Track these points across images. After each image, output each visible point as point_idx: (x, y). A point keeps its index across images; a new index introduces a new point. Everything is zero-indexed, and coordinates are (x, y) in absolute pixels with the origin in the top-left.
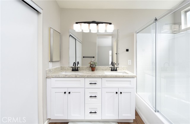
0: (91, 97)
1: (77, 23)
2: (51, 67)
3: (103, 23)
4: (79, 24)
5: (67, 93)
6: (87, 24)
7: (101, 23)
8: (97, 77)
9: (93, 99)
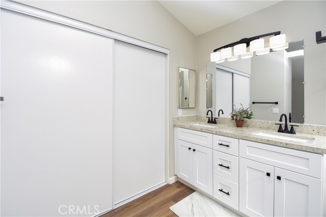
0: (221, 165)
1: (215, 51)
2: (181, 114)
3: (259, 38)
4: (218, 52)
5: (192, 150)
6: (230, 49)
7: (255, 39)
8: (230, 136)
9: (225, 171)
